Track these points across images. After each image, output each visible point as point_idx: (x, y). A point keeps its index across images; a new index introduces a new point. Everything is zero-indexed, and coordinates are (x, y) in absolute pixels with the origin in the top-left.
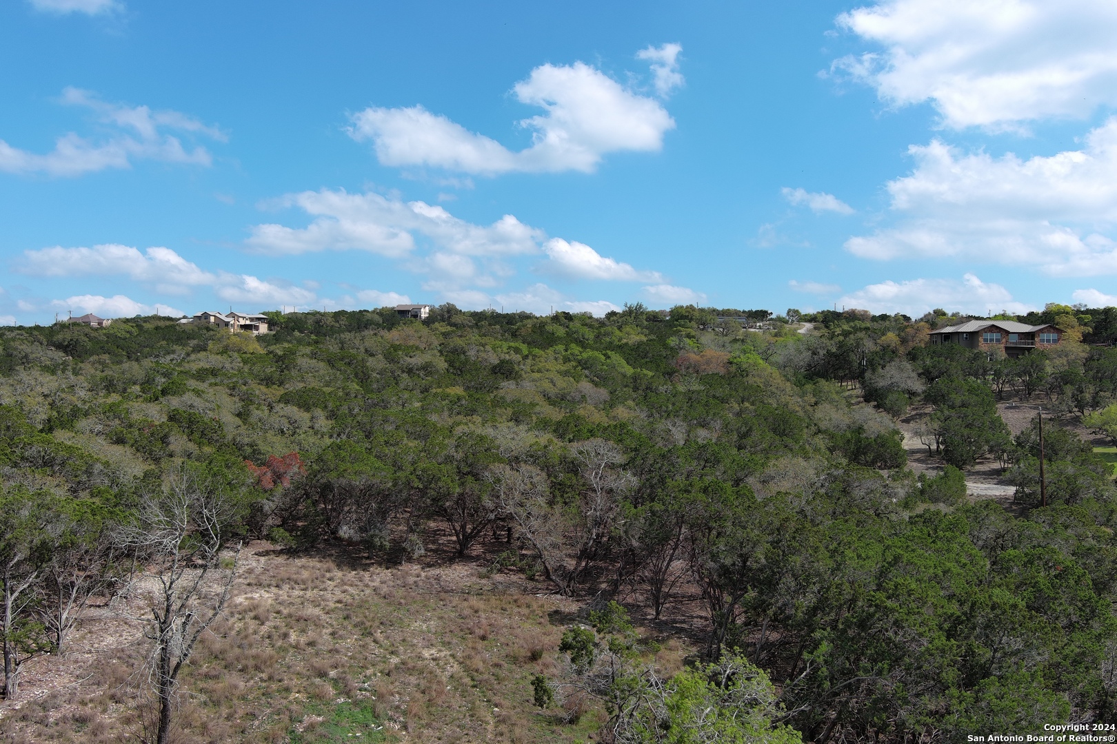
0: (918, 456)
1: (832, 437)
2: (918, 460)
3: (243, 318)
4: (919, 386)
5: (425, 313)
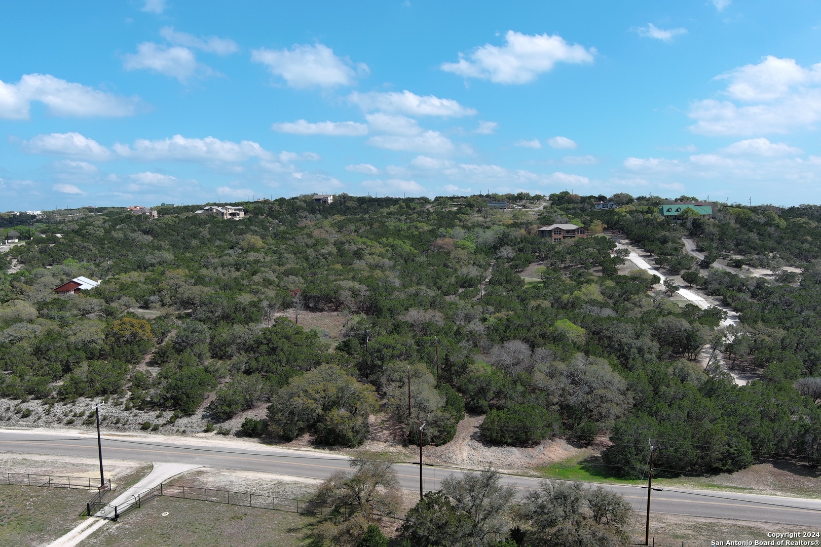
3: (231, 209)
5: (330, 200)
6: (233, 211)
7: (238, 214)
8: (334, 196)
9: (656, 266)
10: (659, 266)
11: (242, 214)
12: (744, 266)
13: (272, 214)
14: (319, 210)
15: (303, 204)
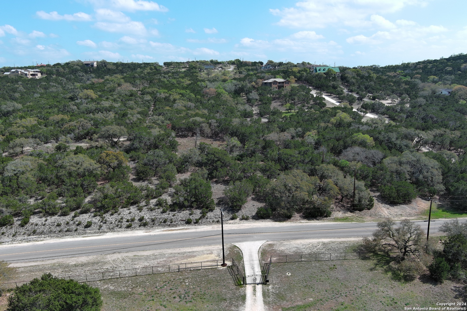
0: (256, 114)
1: (241, 112)
2: (256, 115)
3: (31, 71)
4: (258, 97)
5: (95, 65)
6: (33, 73)
7: (37, 75)
8: (97, 62)
9: (339, 101)
10: (341, 101)
11: (39, 75)
12: (376, 99)
13: (58, 74)
14: (90, 71)
15: (79, 68)
